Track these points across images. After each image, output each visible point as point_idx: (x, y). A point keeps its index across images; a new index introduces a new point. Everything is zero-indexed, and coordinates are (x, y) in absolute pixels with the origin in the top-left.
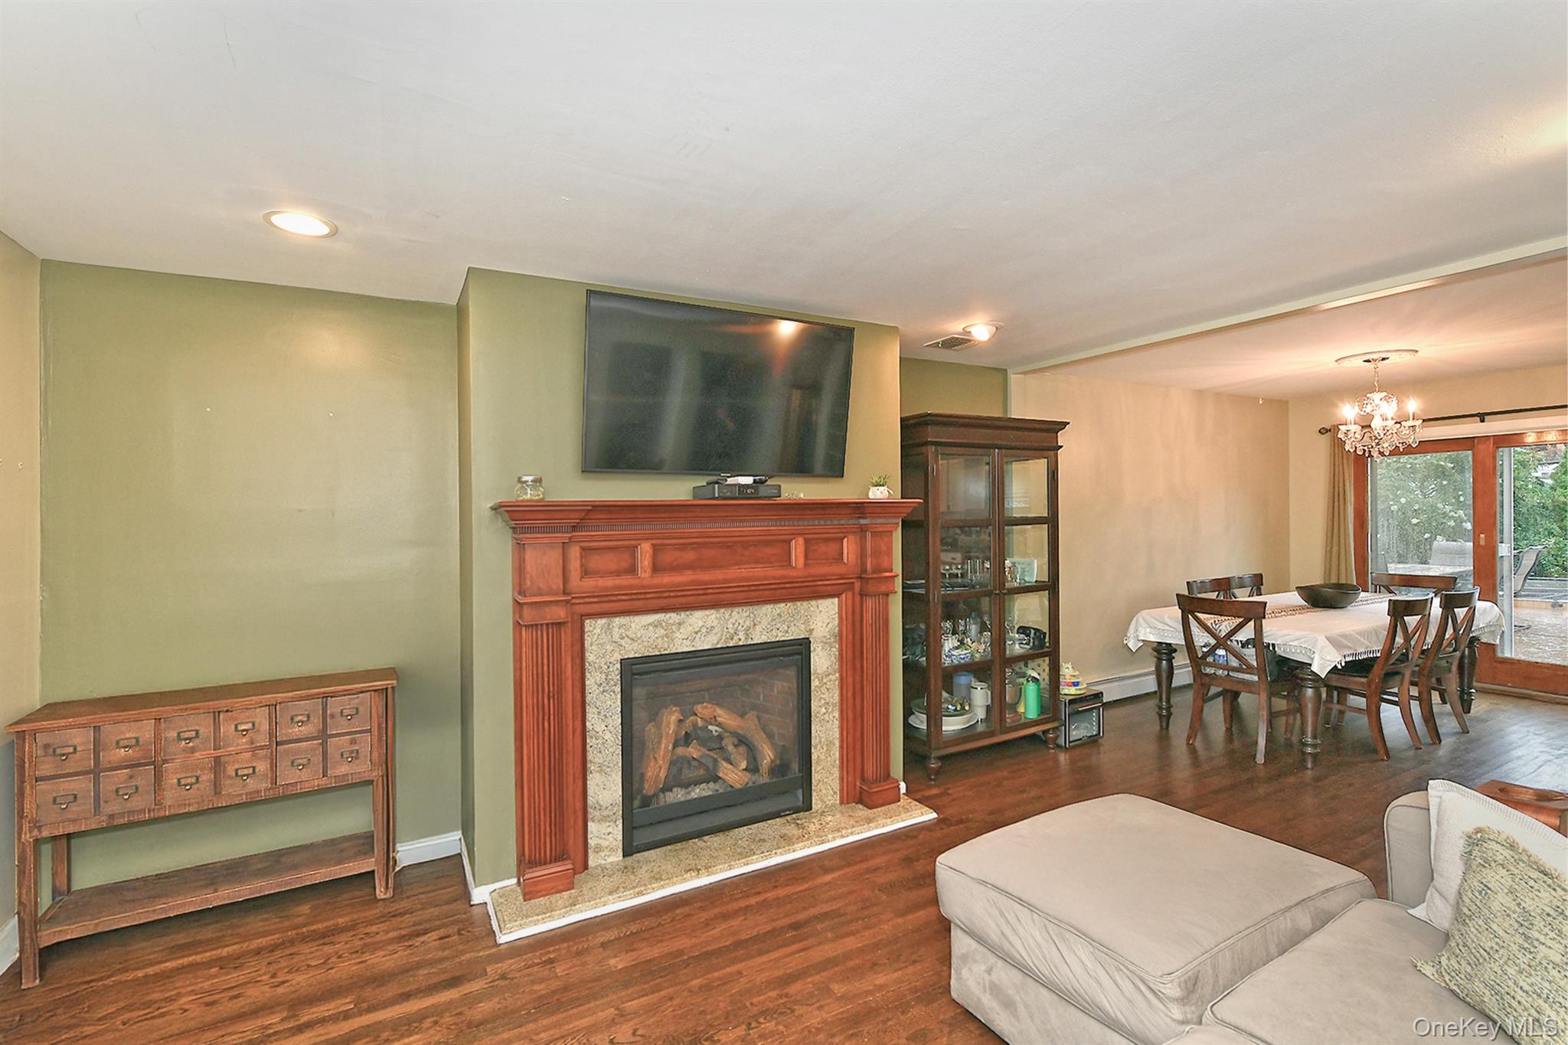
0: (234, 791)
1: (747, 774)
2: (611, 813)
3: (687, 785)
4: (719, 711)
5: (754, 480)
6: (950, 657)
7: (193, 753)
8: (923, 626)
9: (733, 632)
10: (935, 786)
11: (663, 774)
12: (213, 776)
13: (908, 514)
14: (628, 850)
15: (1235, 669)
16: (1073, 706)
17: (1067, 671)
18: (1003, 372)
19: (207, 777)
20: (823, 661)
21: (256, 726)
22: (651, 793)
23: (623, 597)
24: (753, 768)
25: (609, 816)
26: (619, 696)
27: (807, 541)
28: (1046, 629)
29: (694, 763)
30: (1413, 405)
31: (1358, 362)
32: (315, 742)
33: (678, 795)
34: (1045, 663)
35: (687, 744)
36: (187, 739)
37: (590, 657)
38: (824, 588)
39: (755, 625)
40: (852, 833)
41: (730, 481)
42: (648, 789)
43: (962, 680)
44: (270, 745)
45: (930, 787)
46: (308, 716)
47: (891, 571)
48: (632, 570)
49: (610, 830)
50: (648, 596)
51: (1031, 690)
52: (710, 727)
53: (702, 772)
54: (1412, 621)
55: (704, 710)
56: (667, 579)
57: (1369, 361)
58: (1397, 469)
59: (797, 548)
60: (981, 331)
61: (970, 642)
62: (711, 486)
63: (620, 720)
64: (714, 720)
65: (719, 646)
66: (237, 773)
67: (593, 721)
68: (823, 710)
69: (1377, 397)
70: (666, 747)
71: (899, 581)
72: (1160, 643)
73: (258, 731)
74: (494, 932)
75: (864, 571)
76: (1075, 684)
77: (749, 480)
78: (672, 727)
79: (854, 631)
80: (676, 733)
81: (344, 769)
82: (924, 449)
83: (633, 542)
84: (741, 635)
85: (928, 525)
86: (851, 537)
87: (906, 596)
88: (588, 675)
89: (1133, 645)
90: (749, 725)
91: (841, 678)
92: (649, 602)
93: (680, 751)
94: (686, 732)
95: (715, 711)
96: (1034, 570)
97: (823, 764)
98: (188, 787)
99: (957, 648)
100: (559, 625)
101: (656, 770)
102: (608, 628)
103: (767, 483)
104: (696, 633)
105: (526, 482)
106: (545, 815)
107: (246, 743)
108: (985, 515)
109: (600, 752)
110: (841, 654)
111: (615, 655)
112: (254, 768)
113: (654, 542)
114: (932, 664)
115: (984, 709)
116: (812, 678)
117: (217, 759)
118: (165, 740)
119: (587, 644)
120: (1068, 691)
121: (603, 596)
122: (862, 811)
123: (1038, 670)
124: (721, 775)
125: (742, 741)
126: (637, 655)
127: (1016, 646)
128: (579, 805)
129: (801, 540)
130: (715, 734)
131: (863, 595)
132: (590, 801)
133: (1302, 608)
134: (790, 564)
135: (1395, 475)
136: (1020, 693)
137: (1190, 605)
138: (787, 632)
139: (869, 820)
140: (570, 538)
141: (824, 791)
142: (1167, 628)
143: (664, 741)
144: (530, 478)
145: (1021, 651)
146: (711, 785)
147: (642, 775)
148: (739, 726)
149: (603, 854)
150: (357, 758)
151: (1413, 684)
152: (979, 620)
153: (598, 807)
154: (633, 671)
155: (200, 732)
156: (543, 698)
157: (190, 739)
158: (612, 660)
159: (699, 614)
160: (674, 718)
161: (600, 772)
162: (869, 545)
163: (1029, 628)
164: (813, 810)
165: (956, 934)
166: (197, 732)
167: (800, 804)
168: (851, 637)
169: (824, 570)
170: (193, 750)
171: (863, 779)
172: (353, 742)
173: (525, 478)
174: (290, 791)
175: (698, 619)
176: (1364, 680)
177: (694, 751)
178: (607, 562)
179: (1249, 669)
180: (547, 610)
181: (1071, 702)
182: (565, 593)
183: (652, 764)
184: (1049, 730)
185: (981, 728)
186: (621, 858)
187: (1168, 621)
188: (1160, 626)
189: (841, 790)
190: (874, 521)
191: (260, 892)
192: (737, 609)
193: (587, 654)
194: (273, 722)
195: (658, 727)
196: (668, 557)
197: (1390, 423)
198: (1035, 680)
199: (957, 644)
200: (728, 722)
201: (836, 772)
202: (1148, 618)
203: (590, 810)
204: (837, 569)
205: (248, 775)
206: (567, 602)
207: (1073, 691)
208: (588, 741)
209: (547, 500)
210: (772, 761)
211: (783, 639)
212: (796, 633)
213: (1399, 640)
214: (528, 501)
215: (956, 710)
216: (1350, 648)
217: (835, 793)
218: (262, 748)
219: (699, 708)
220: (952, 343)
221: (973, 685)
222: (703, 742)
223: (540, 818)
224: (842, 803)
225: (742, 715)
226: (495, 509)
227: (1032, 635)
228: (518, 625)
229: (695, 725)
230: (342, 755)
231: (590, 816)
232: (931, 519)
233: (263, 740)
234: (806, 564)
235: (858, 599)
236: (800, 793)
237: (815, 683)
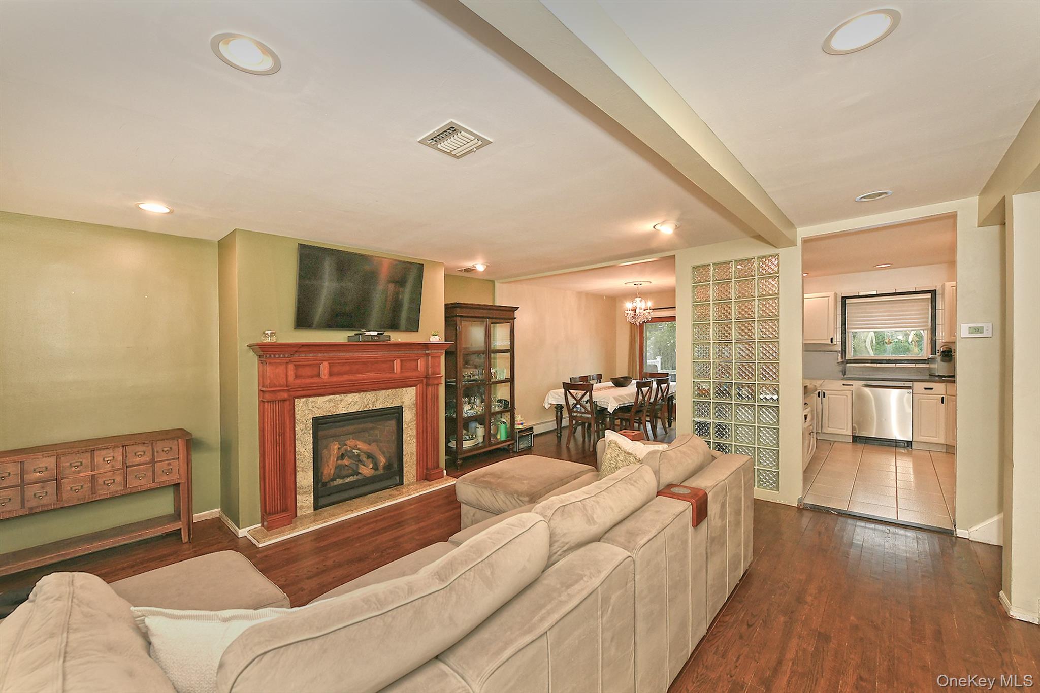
0: (103, 493)
1: (373, 470)
2: (308, 490)
3: (343, 478)
4: (358, 443)
5: (378, 333)
6: (467, 413)
7: (79, 473)
8: (455, 400)
9: (366, 403)
10: (459, 471)
11: (332, 472)
12: (91, 485)
13: (448, 348)
14: (316, 508)
15: (583, 413)
16: (521, 434)
17: (518, 418)
18: (493, 282)
19: (87, 486)
20: (409, 416)
21: (115, 458)
22: (327, 481)
23: (315, 388)
24: (376, 468)
25: (307, 492)
26: (312, 435)
27: (401, 361)
28: (509, 400)
29: (347, 468)
30: (650, 304)
31: (632, 285)
32: (148, 465)
33: (339, 482)
34: (508, 415)
35: (342, 459)
36: (76, 466)
37: (297, 417)
38: (410, 382)
39: (377, 400)
40: (422, 491)
41: (367, 333)
42: (325, 478)
43: (473, 425)
44: (123, 467)
45: (457, 472)
46: (144, 453)
47: (440, 374)
48: (319, 375)
49: (307, 498)
50: (327, 387)
51: (502, 427)
52: (354, 451)
53: (350, 471)
54: (645, 390)
55: (350, 442)
56: (335, 379)
57: (635, 285)
58: (671, 327)
59: (397, 364)
60: (480, 267)
61: (476, 407)
62: (358, 336)
63: (312, 446)
64: (356, 447)
65: (360, 410)
66: (104, 484)
67: (299, 447)
68: (409, 439)
69: (638, 299)
70: (333, 460)
71: (443, 378)
72: (557, 405)
73: (116, 461)
74: (255, 545)
75: (428, 375)
76: (522, 424)
77: (375, 333)
78: (336, 451)
79: (423, 402)
80: (338, 453)
81: (165, 478)
82: (455, 318)
83: (318, 362)
84: (371, 405)
85: (457, 354)
86: (422, 359)
87: (447, 387)
88: (296, 425)
89: (547, 406)
90: (373, 449)
91: (417, 424)
92: (328, 390)
93: (339, 462)
94: (342, 454)
95: (356, 442)
96: (505, 374)
97: (408, 463)
98: (77, 491)
99: (470, 410)
100: (284, 400)
101: (329, 470)
102: (306, 403)
103: (384, 334)
104: (349, 404)
105: (267, 334)
106: (277, 491)
107: (109, 467)
108: (483, 349)
109: (302, 462)
110: (417, 413)
111: (310, 415)
112: (114, 480)
113: (329, 362)
114: (458, 417)
115: (482, 437)
116: (404, 424)
117: (93, 476)
118: (63, 467)
119: (296, 411)
120: (518, 427)
121: (304, 388)
122: (427, 483)
123: (506, 418)
124: (360, 471)
125: (370, 456)
126: (320, 416)
127: (496, 408)
128: (293, 486)
129: (399, 360)
130: (356, 454)
131: (427, 385)
132: (298, 485)
133: (612, 387)
134: (393, 372)
135: (670, 329)
136: (497, 430)
137: (567, 387)
138: (392, 403)
139: (430, 486)
140: (290, 360)
141: (409, 476)
142: (559, 397)
143: (332, 457)
144: (269, 332)
145: (498, 410)
146: (355, 477)
147: (322, 473)
148: (368, 449)
149: (304, 510)
150: (171, 472)
151: (648, 416)
152: (480, 398)
153: (301, 488)
154: (319, 423)
155: (83, 463)
156: (276, 436)
157: (78, 466)
158: (308, 418)
159: (350, 395)
160: (336, 447)
161: (302, 471)
162: (430, 362)
163: (502, 400)
164: (404, 484)
165: (463, 506)
166: (81, 463)
167: (398, 482)
168: (421, 404)
169: (408, 374)
170: (79, 472)
171: (427, 469)
172: (169, 464)
173: (266, 332)
174: (134, 490)
175: (350, 398)
176: (629, 415)
177: (346, 462)
178: (307, 371)
179: (588, 413)
180: (278, 394)
181: (519, 432)
182: (287, 386)
183: (326, 468)
184: (510, 444)
185: (480, 445)
186: (313, 511)
187: (560, 395)
188: (557, 397)
189: (417, 474)
190: (433, 351)
191: (119, 543)
192: (368, 393)
193: (296, 416)
194: (125, 456)
195: (329, 451)
196: (336, 369)
197: (643, 310)
198: (504, 423)
199: (470, 408)
200: (363, 447)
201: (415, 467)
202: (553, 394)
203: (297, 489)
204: (415, 374)
205: (111, 483)
206: (288, 390)
207: (521, 427)
208: (297, 457)
209: (278, 342)
210: (385, 463)
211: (390, 406)
212: (396, 403)
213: (640, 397)
214: (269, 343)
215: (469, 438)
216: (622, 401)
217: (414, 476)
218: (119, 469)
219: (348, 442)
220: (468, 270)
221: (477, 427)
222: (350, 458)
223: (275, 492)
224: (417, 481)
225: (370, 445)
226: (250, 347)
227: (503, 403)
228: (262, 402)
229: (346, 450)
230: (163, 471)
231: (297, 492)
232: (458, 350)
233: (119, 465)
234: (401, 372)
235: (425, 387)
236: (397, 478)
237: (405, 426)
